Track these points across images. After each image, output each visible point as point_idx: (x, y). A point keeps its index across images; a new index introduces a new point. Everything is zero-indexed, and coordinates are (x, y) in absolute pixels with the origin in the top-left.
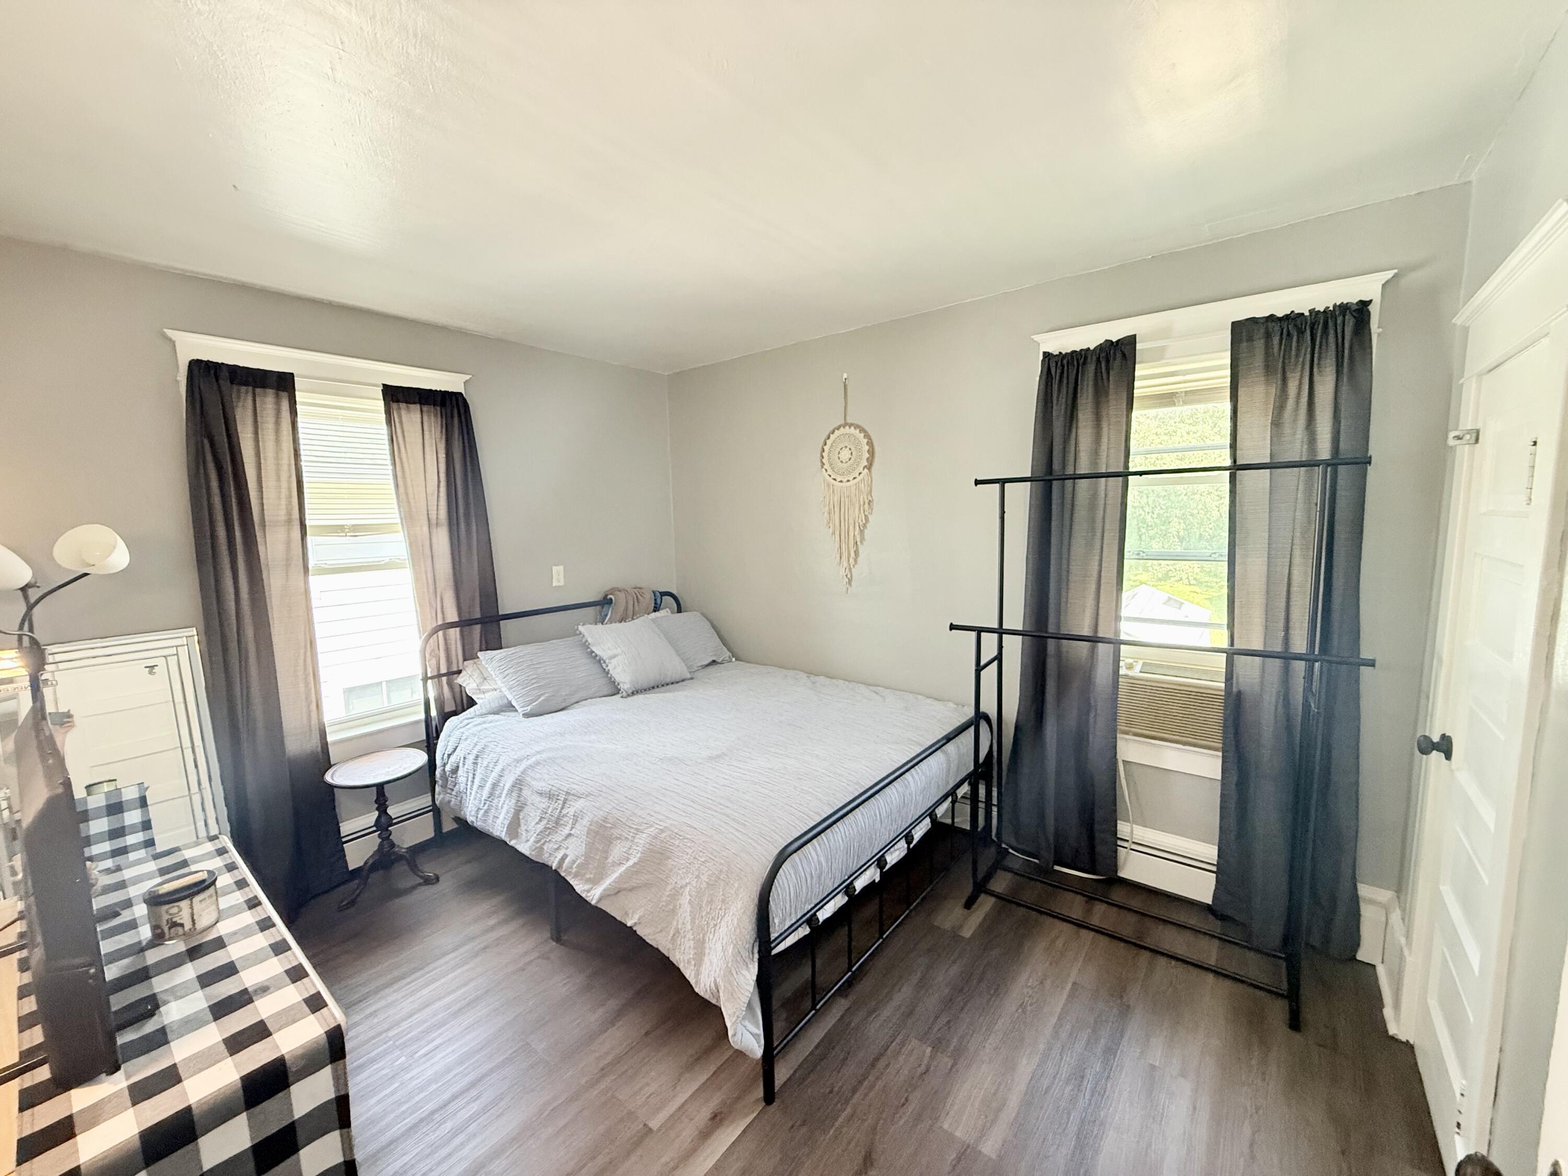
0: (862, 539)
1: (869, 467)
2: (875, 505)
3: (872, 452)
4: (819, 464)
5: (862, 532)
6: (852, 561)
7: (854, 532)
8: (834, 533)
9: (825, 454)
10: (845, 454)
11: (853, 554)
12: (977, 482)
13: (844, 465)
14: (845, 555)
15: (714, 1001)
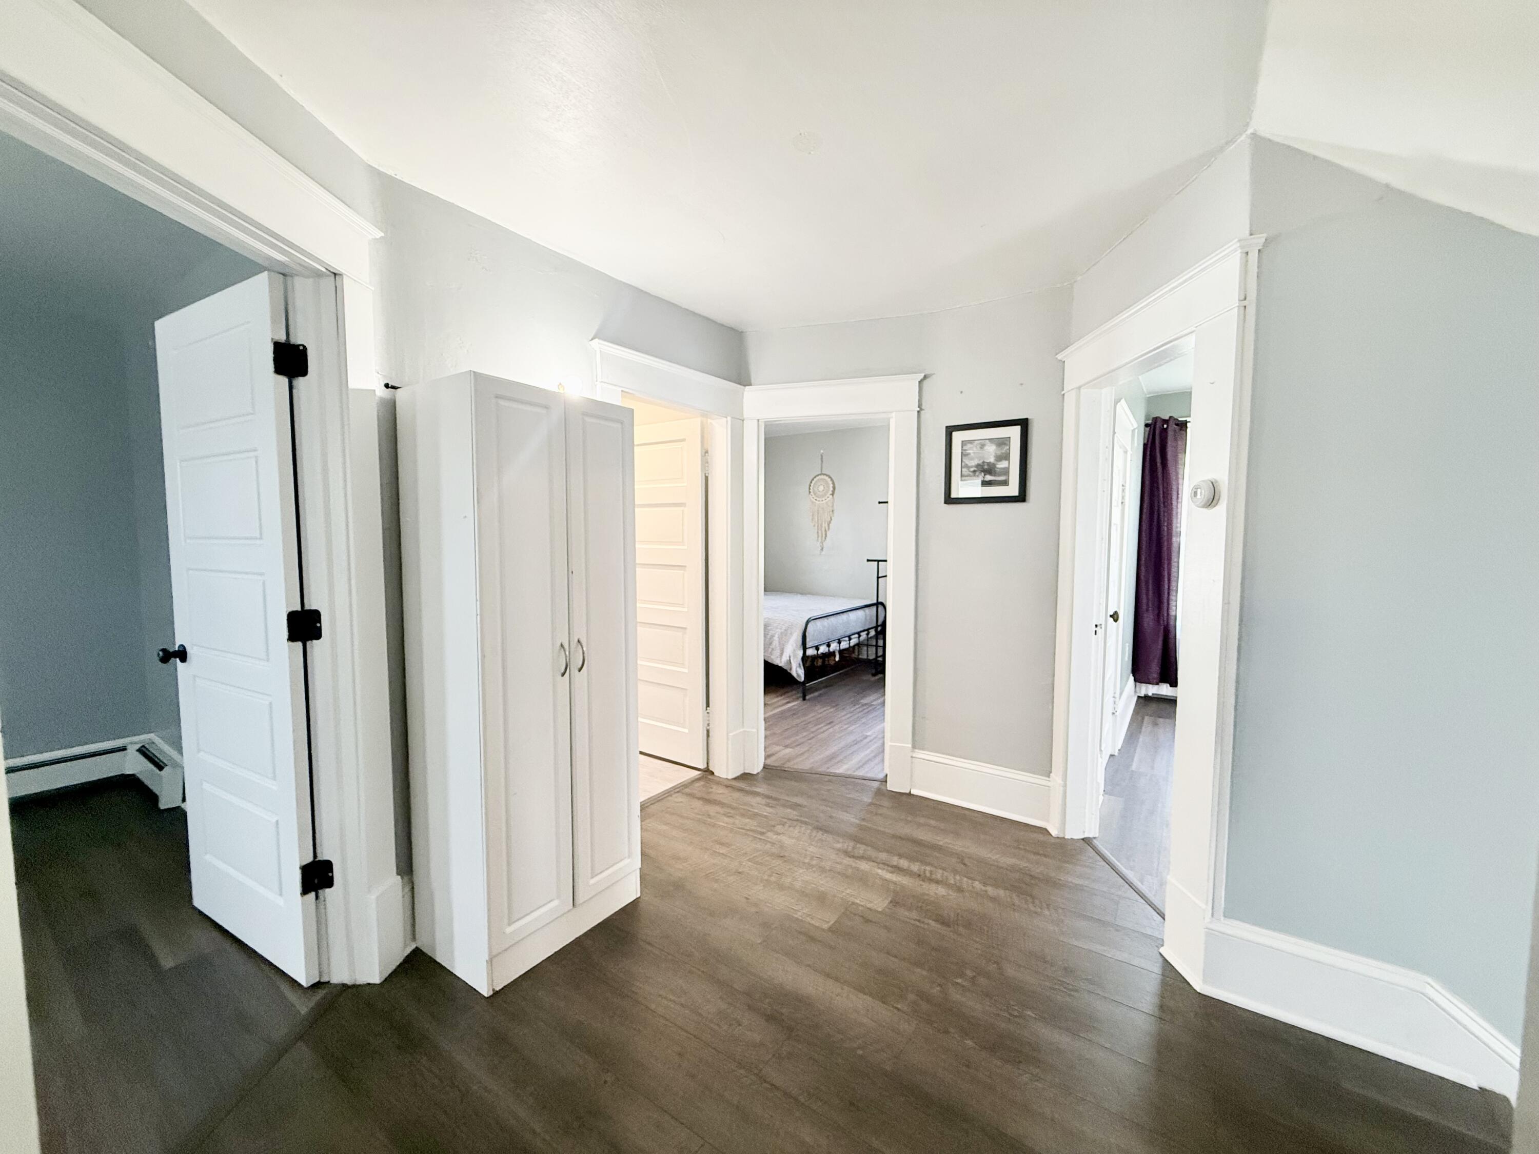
0: (829, 529)
1: (833, 494)
2: (835, 512)
3: (834, 488)
4: (808, 492)
5: (829, 525)
6: (824, 539)
7: (825, 525)
8: (814, 526)
9: (811, 488)
10: (821, 488)
11: (824, 536)
12: (880, 503)
13: (821, 494)
14: (820, 535)
15: (789, 671)
